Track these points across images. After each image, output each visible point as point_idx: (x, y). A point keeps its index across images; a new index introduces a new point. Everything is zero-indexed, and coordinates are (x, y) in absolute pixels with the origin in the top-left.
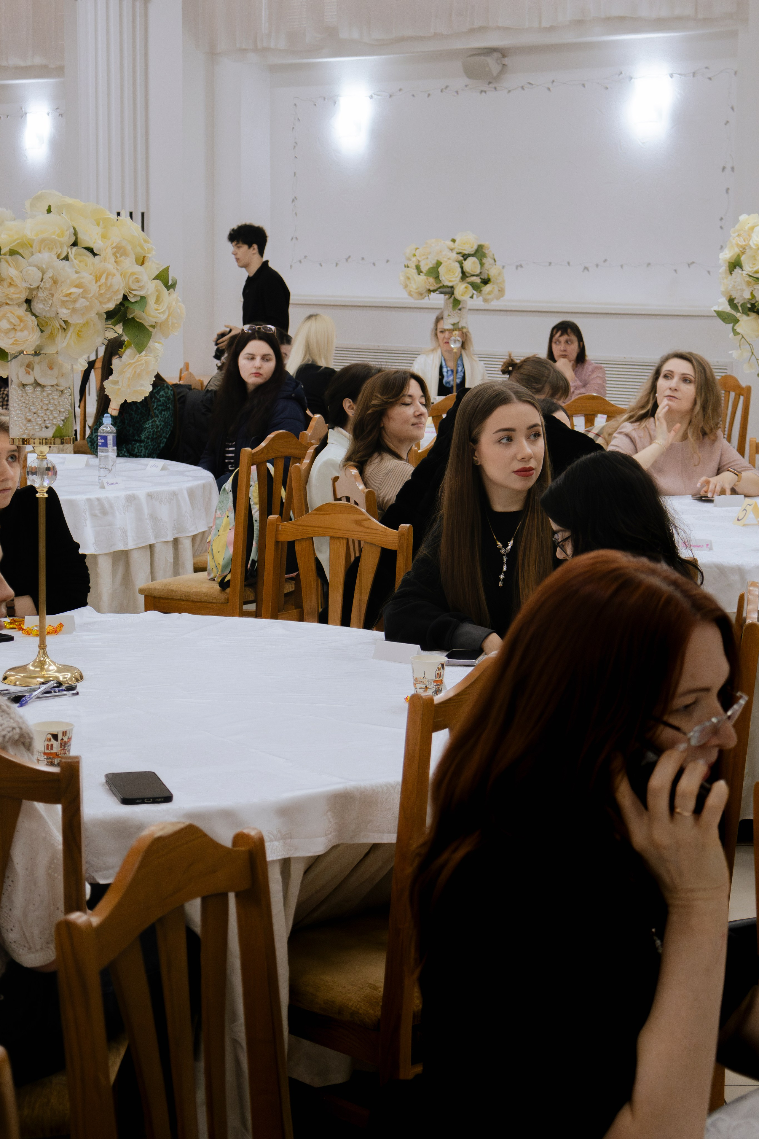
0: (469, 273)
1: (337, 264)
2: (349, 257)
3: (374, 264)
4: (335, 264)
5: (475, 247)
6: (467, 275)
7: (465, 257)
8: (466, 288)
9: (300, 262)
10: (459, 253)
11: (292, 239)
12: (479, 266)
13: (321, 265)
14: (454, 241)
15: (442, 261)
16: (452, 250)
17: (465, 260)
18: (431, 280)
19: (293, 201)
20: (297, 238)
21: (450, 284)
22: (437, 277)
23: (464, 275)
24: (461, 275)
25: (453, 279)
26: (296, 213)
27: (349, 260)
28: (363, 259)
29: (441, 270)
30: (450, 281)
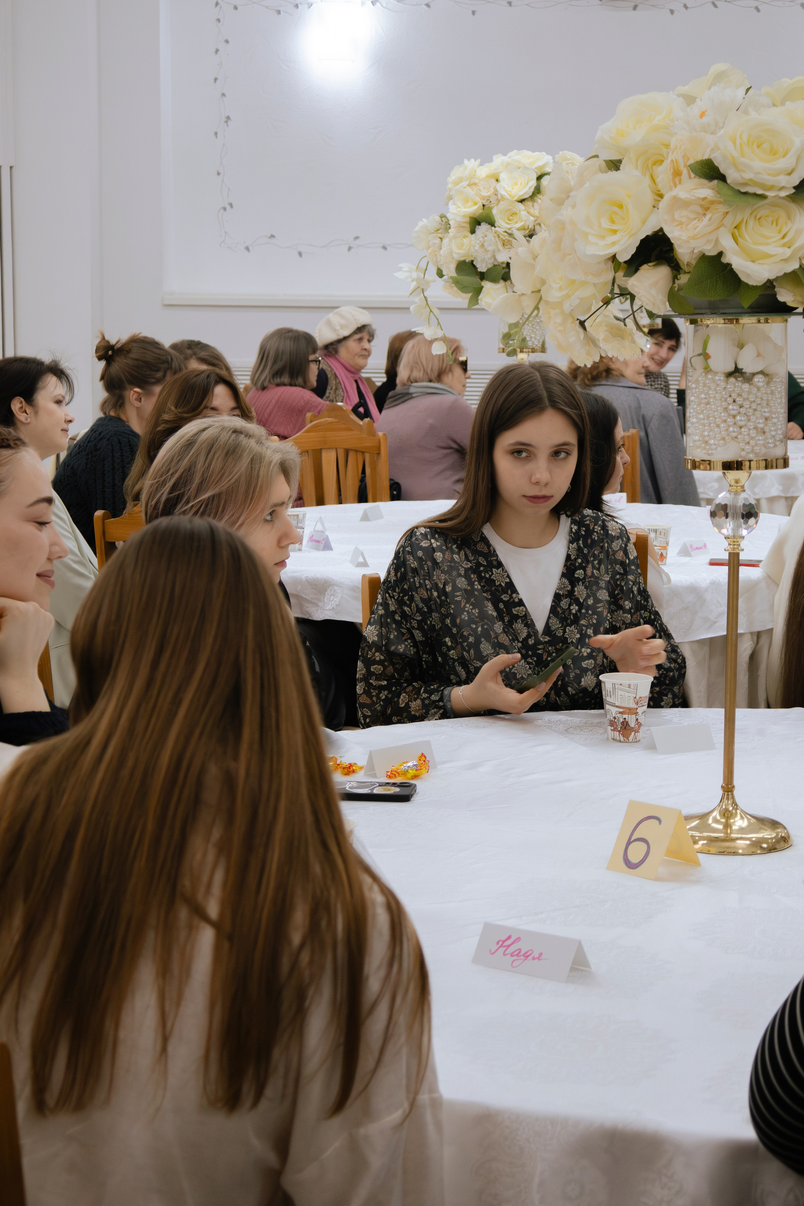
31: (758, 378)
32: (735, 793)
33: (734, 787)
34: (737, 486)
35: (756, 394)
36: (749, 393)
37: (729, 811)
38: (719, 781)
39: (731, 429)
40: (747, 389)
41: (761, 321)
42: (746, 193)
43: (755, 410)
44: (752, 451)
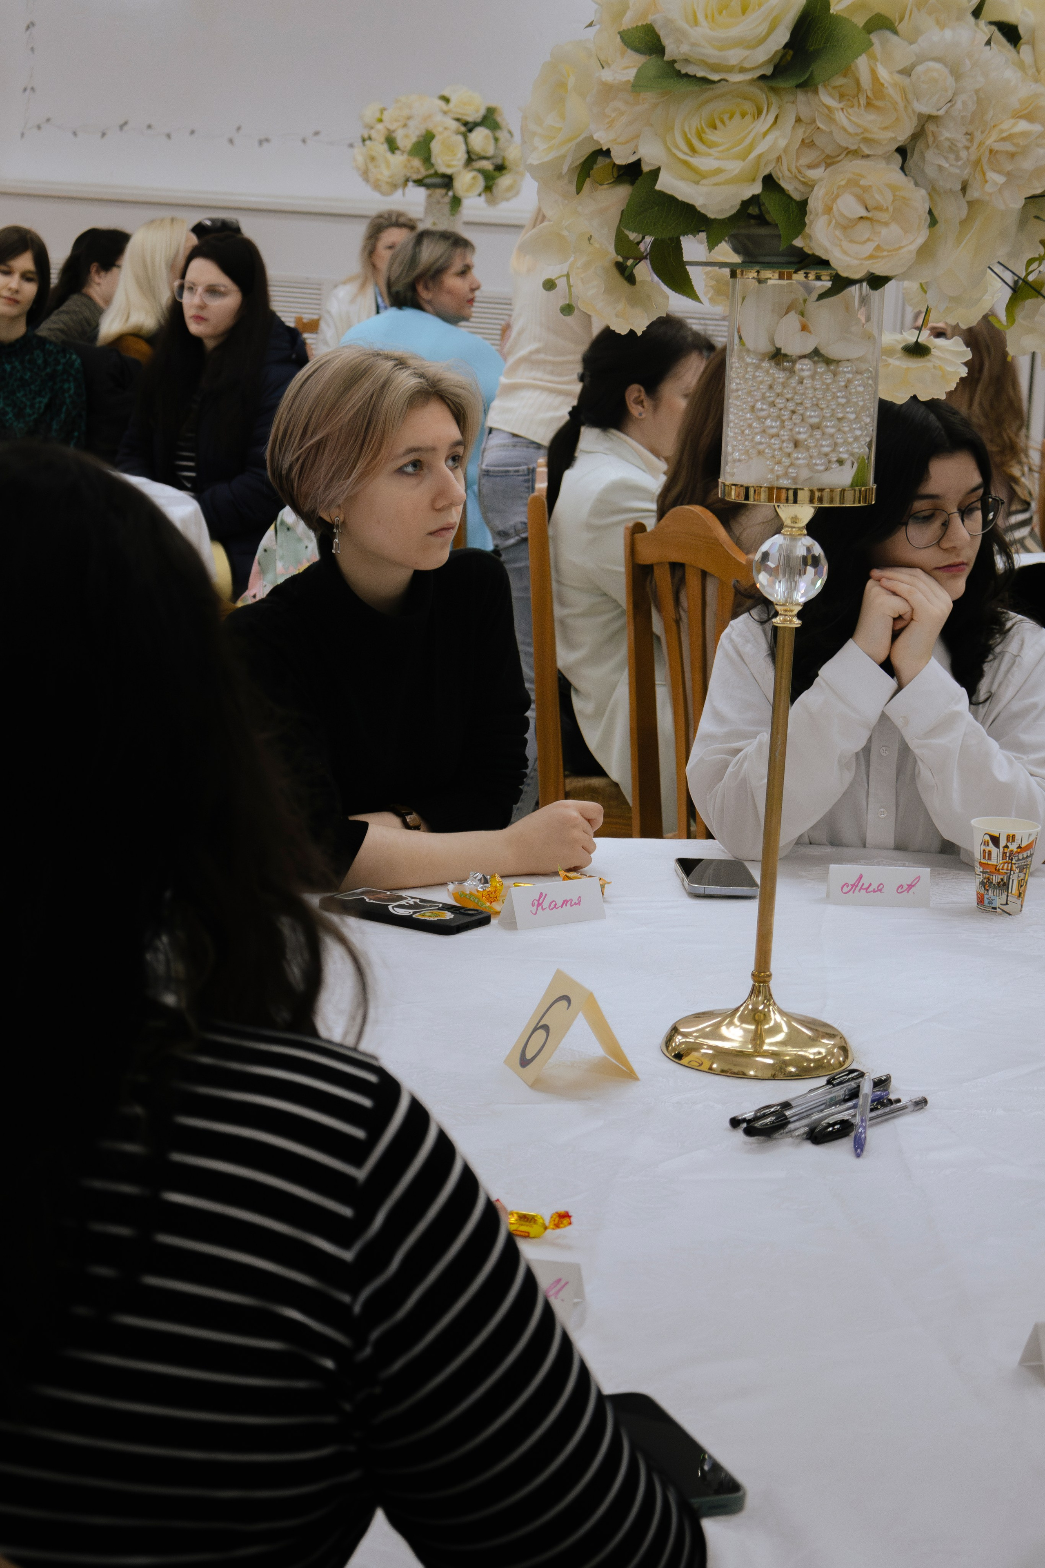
0: (477, 155)
1: (104, 135)
2: (126, 123)
3: (169, 136)
4: (100, 134)
5: (482, 112)
6: (474, 157)
7: (469, 127)
8: (474, 178)
9: (39, 127)
10: (458, 120)
11: (25, 90)
12: (492, 142)
13: (75, 134)
14: (447, 100)
15: (435, 132)
16: (445, 113)
17: (470, 131)
18: (417, 163)
19: (28, 28)
20: (33, 89)
21: (449, 171)
22: (427, 160)
23: (471, 158)
24: (465, 156)
25: (455, 163)
26: (32, 49)
27: (126, 128)
28: (149, 127)
29: (435, 146)
30: (449, 166)
31: (800, 364)
32: (773, 984)
33: (770, 976)
34: (792, 527)
35: (794, 388)
36: (784, 385)
37: (761, 1012)
38: (750, 965)
39: (758, 438)
40: (781, 380)
41: (823, 278)
42: (686, 75)
43: (793, 412)
44: (786, 474)
